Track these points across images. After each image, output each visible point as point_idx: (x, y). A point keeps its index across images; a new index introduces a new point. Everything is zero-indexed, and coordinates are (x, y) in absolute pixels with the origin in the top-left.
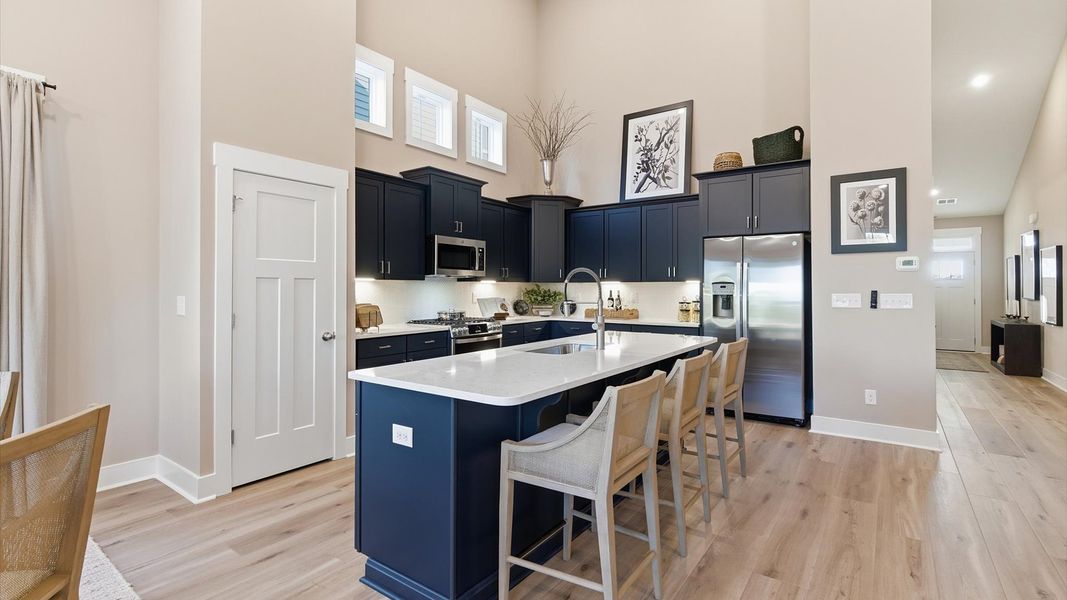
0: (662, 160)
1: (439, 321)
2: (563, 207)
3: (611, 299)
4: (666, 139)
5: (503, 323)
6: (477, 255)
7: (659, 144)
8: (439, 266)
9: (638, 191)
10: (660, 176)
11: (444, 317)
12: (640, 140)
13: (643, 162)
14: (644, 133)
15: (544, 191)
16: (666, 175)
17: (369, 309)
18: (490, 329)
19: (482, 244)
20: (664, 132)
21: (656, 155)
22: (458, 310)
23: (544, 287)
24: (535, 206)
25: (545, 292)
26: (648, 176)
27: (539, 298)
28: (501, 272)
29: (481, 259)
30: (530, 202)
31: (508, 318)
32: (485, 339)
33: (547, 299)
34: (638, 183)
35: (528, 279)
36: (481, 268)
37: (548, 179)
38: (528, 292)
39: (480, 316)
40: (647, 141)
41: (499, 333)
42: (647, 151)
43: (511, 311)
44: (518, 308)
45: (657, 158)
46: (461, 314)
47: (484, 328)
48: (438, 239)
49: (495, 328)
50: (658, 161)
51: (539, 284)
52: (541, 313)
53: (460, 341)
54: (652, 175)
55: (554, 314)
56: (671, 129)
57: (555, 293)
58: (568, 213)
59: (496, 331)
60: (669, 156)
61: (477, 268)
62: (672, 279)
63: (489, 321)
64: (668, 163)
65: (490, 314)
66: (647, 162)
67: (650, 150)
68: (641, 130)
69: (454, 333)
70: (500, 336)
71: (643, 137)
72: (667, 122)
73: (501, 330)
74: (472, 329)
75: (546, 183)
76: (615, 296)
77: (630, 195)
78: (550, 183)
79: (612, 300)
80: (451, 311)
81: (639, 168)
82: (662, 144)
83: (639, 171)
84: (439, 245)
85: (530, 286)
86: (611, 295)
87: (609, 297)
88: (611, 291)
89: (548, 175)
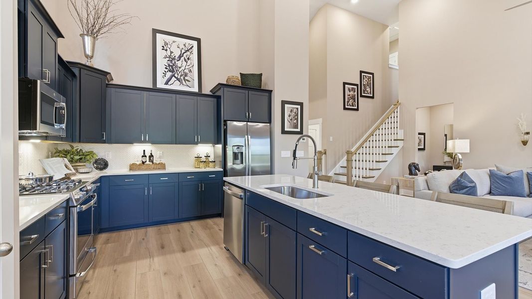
0: (183, 68)
3: (144, 156)
4: (185, 55)
7: (180, 57)
9: (166, 84)
10: (182, 78)
12: (166, 50)
13: (169, 65)
14: (169, 46)
15: (84, 61)
16: (186, 78)
20: (183, 51)
21: (179, 64)
26: (173, 76)
34: (166, 79)
37: (89, 52)
40: (171, 52)
42: (171, 59)
45: (179, 65)
50: (180, 68)
52: (81, 170)
54: (176, 75)
56: (188, 51)
60: (187, 67)
64: (186, 71)
66: (172, 66)
67: (174, 59)
68: (166, 44)
71: (168, 48)
72: (185, 45)
75: (87, 56)
76: (148, 154)
77: (160, 85)
78: (92, 57)
79: (146, 156)
81: (166, 68)
82: (182, 58)
83: (166, 70)
86: (144, 153)
87: (143, 155)
88: (144, 151)
89: (89, 49)
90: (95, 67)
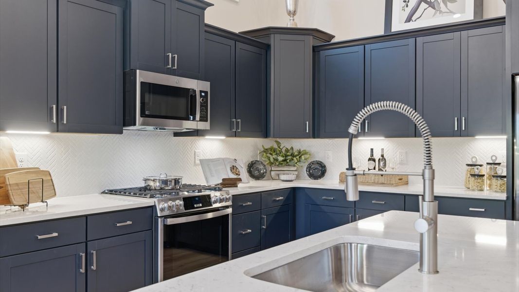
1: (144, 191)
2: (311, 42)
3: (372, 159)
5: (233, 191)
6: (199, 100)
8: (143, 114)
9: (409, 20)
11: (152, 184)
17: (31, 177)
18: (215, 202)
19: (205, 86)
22: (172, 175)
23: (287, 144)
24: (275, 41)
25: (287, 151)
26: (423, 0)
27: (280, 159)
28: (231, 123)
29: (204, 106)
30: (268, 35)
31: (240, 185)
32: (210, 215)
33: (289, 158)
34: (408, 10)
35: (266, 135)
36: (203, 119)
37: (291, 7)
38: (266, 151)
39: (203, 183)
41: (227, 207)
43: (244, 174)
44: (254, 171)
46: (177, 181)
47: (206, 200)
48: (141, 77)
49: (221, 201)
51: (278, 140)
52: (283, 177)
53: (170, 221)
55: (298, 177)
57: (299, 152)
58: (316, 50)
59: (224, 204)
61: (198, 117)
62: (460, 134)
63: (215, 189)
65: (217, 181)
69: (162, 210)
70: (230, 211)
73: (230, 203)
74: (189, 202)
75: (289, 13)
76: (377, 156)
77: (398, 25)
78: (294, 13)
79: (374, 160)
80: (163, 177)
84: (142, 83)
85: (268, 143)
86: (372, 155)
87: (369, 156)
88: (372, 150)
89: (291, 3)
90: (299, 26)
